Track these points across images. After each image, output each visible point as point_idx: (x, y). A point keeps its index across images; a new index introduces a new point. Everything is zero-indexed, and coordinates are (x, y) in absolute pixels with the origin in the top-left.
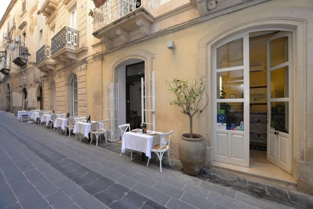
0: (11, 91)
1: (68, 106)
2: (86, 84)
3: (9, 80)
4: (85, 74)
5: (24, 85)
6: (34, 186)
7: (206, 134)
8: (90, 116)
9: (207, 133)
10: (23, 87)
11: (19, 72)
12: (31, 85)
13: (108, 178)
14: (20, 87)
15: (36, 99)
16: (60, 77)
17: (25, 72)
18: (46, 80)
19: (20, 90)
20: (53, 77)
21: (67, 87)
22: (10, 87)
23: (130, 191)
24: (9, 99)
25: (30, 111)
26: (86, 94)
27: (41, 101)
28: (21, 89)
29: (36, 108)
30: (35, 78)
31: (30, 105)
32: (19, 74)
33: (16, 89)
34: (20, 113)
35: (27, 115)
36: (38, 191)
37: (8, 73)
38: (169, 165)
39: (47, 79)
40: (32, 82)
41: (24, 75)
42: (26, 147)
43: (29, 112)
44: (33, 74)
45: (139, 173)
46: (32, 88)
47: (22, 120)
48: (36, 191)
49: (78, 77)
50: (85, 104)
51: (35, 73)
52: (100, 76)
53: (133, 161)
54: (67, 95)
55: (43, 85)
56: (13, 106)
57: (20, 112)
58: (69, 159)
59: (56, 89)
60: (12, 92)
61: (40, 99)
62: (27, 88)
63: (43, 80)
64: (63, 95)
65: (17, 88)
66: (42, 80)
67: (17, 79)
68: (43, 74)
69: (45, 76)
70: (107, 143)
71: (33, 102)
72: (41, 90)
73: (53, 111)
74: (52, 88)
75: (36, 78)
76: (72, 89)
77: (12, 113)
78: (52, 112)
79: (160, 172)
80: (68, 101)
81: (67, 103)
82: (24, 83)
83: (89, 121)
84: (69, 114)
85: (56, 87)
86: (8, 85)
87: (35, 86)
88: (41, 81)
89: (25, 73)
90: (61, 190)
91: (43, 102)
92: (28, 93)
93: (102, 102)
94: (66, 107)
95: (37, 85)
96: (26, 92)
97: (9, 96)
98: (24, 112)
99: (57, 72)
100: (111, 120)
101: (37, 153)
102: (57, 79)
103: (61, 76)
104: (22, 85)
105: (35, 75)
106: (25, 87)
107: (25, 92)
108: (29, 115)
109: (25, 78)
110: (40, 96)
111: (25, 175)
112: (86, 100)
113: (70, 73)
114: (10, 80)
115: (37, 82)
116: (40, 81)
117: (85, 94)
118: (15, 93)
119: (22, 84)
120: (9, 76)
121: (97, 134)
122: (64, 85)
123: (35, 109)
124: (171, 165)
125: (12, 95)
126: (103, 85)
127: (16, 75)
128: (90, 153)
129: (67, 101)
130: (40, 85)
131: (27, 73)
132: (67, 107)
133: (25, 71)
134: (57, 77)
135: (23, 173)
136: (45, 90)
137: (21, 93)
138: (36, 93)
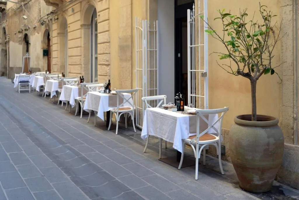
0: (7, 40)
1: (85, 65)
2: (109, 24)
3: (5, 21)
4: (107, 7)
5: (26, 30)
6: (17, 169)
7: (293, 117)
8: (109, 81)
9: (295, 116)
10: (24, 32)
11: (19, 7)
12: (35, 28)
13: (109, 173)
14: (19, 32)
15: (41, 53)
16: (74, 14)
17: (26, 6)
18: (55, 20)
19: (20, 38)
20: (64, 13)
21: (83, 30)
22: (7, 33)
23: (131, 191)
24: (5, 53)
25: (33, 75)
26: (109, 42)
27: (49, 56)
28: (21, 36)
29: (42, 69)
30: (40, 16)
31: (32, 64)
32: (19, 10)
33: (15, 36)
34: (18, 78)
35: (28, 82)
36: (18, 172)
37: (4, 9)
38: (221, 173)
39: (56, 17)
40: (36, 24)
41: (25, 11)
42: (18, 127)
43: (31, 76)
44: (37, 10)
45: (158, 174)
46: (36, 34)
47: (19, 90)
48: (17, 172)
49: (99, 12)
50: (107, 61)
51: (40, 6)
52: (130, 9)
53: (160, 160)
54: (83, 46)
55: (50, 27)
56: (11, 66)
57: (18, 75)
58: (68, 146)
59: (69, 34)
60: (9, 41)
61: (47, 53)
62: (29, 35)
63: (51, 20)
64: (77, 46)
65: (15, 34)
66: (49, 19)
67: (16, 19)
68: (51, 9)
69: (53, 13)
70: (135, 131)
71: (38, 58)
72: (48, 37)
73: (63, 73)
74: (64, 33)
75: (42, 17)
76: (92, 34)
77: (9, 78)
78: (61, 75)
79: (195, 178)
80: (85, 57)
81: (83, 59)
82: (25, 25)
83: (108, 91)
84: (83, 79)
85: (69, 31)
86: (4, 29)
87: (40, 31)
88: (49, 21)
89: (27, 8)
90: (44, 176)
91: (51, 58)
92: (30, 44)
93: (132, 57)
94: (81, 68)
95: (43, 28)
96: (28, 40)
97: (4, 48)
98: (23, 76)
99: (70, 4)
100: (143, 89)
101: (30, 135)
102: (69, 16)
103: (75, 12)
104: (23, 29)
105: (40, 11)
106: (26, 32)
107: (26, 40)
108: (30, 81)
109: (27, 16)
110: (47, 47)
111: (9, 157)
112: (110, 53)
113: (87, 6)
114: (7, 21)
115: (42, 24)
116: (47, 22)
117: (107, 42)
118: (14, 43)
119: (22, 27)
120: (5, 13)
121: (118, 113)
122: (79, 27)
123: (39, 70)
124: (223, 173)
125: (9, 48)
126: (134, 25)
127: (15, 11)
128: (101, 142)
129: (83, 56)
130: (47, 28)
131: (30, 8)
132: (83, 66)
133: (27, 3)
134: (70, 14)
135: (8, 154)
136: (53, 36)
137: (21, 44)
138: (42, 42)
